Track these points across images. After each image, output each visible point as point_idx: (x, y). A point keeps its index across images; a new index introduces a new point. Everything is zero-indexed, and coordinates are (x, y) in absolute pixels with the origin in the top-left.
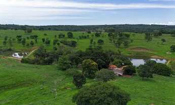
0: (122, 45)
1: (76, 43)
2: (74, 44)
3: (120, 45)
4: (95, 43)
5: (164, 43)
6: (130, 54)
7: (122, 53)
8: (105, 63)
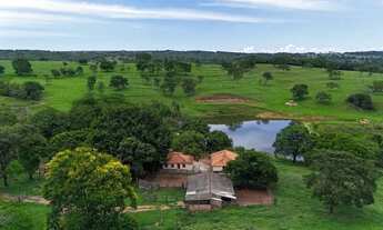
0: (179, 90)
1: (41, 88)
2: (33, 93)
3: (172, 90)
4: (101, 86)
5: (270, 82)
6: (204, 111)
7: (183, 110)
8: (153, 150)
